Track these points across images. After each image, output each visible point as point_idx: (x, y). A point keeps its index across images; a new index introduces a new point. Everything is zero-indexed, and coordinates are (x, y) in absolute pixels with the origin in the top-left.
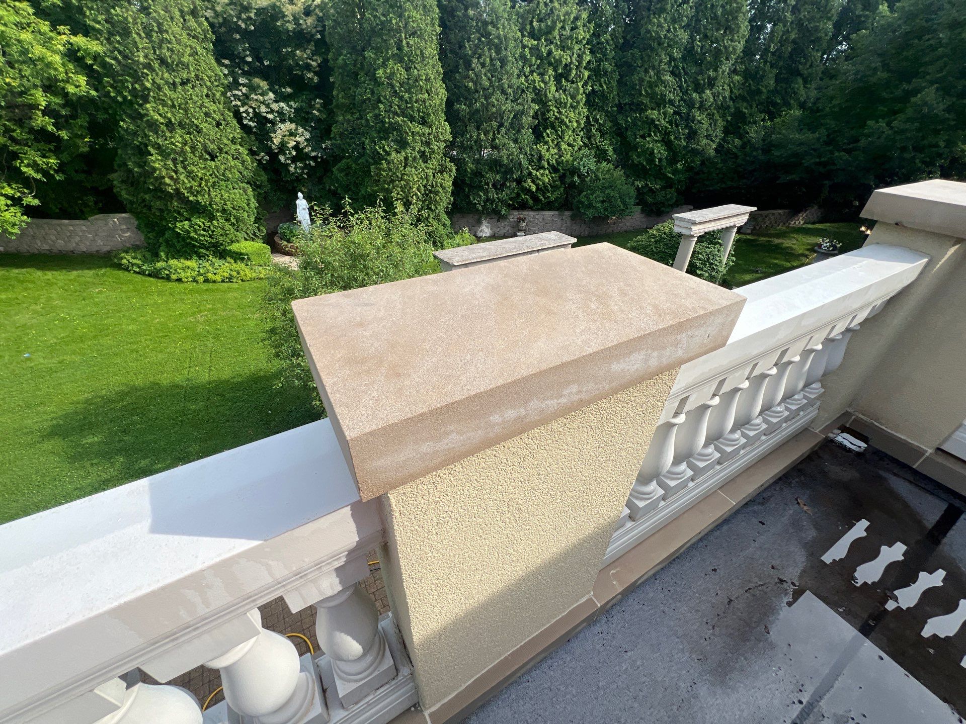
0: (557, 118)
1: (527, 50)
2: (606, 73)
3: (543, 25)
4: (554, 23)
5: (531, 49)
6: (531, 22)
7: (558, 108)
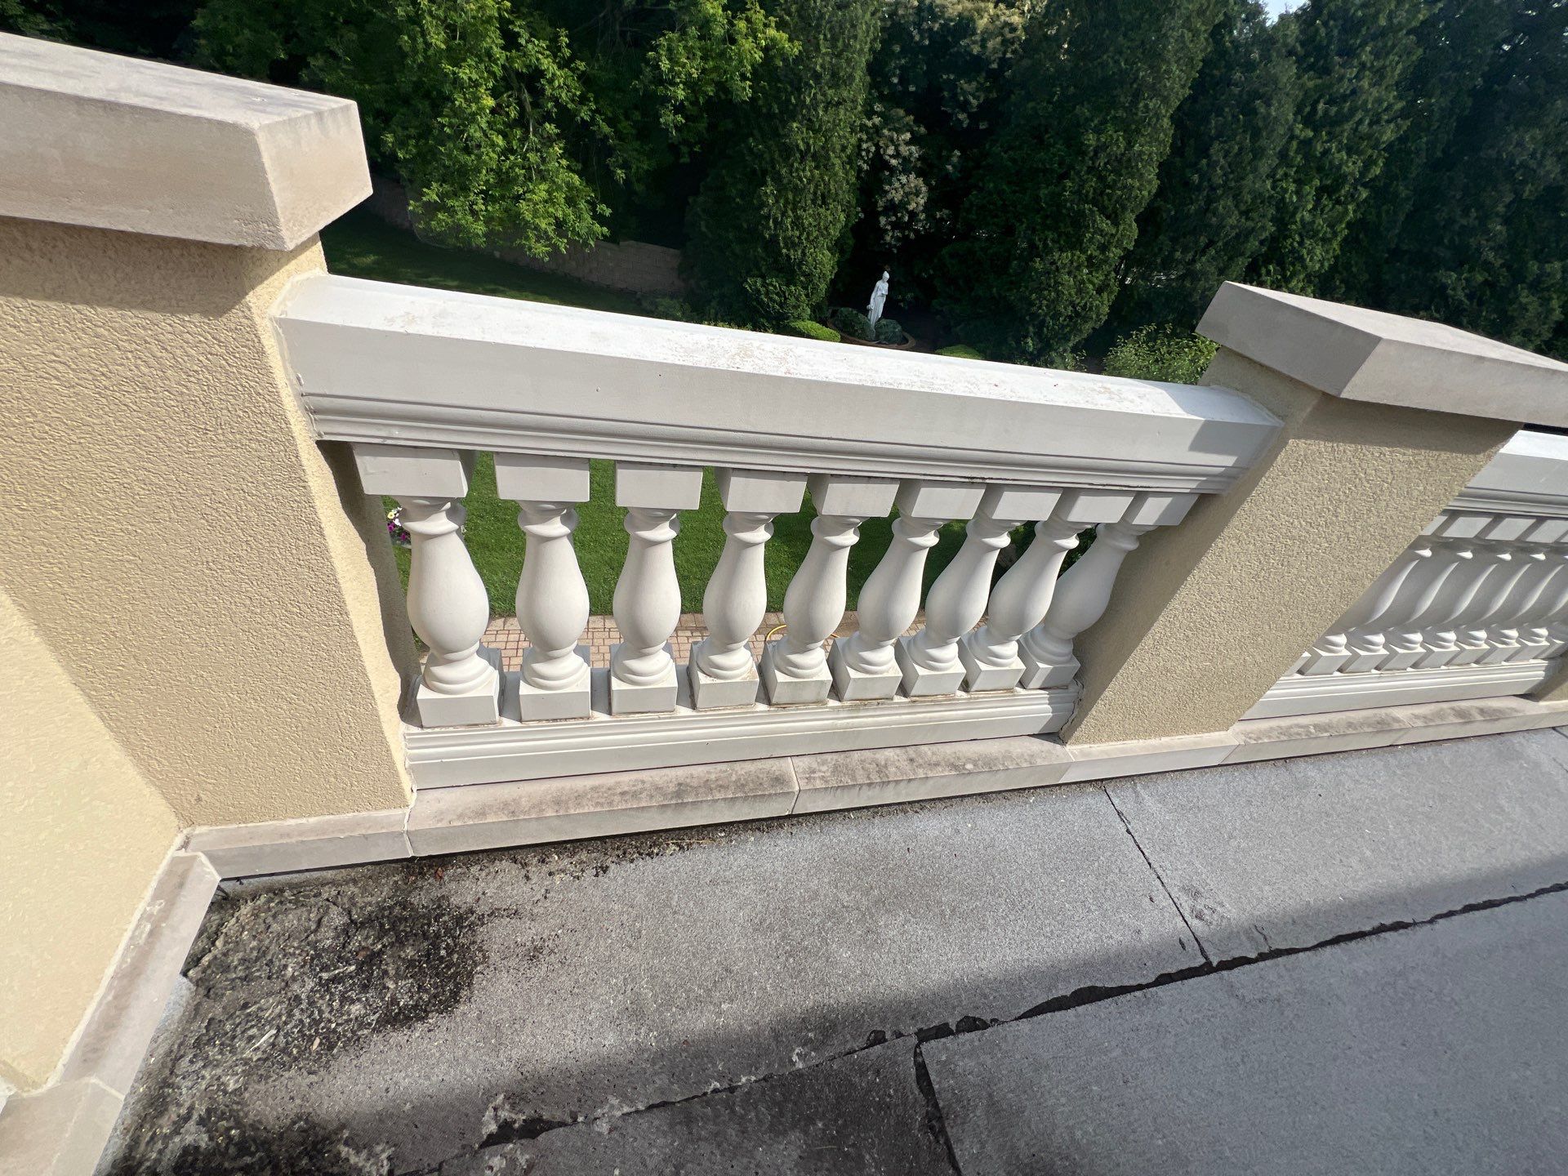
1: (1295, 144)
2: (1395, 198)
3: (1334, 109)
4: (1353, 111)
5: (1301, 142)
6: (1316, 103)
7: (1302, 237)
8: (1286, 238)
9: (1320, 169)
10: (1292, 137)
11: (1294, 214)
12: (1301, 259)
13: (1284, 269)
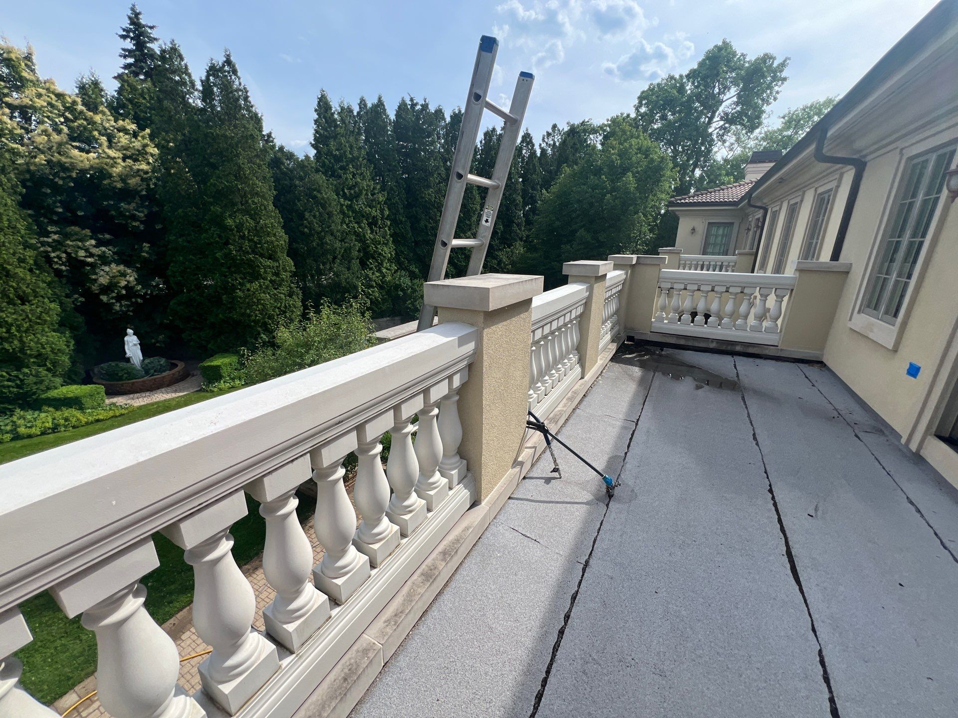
0: (375, 251)
1: (344, 207)
2: (401, 222)
3: (352, 192)
4: (361, 191)
5: (346, 207)
6: (343, 190)
7: (374, 245)
8: (368, 247)
9: (363, 216)
10: (342, 205)
11: (365, 237)
12: (380, 254)
13: (377, 261)
